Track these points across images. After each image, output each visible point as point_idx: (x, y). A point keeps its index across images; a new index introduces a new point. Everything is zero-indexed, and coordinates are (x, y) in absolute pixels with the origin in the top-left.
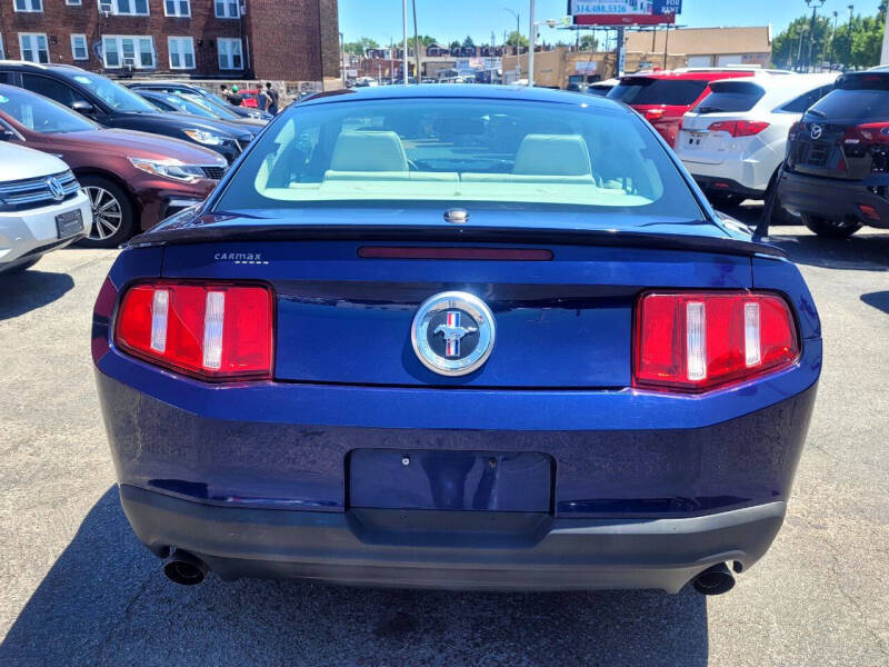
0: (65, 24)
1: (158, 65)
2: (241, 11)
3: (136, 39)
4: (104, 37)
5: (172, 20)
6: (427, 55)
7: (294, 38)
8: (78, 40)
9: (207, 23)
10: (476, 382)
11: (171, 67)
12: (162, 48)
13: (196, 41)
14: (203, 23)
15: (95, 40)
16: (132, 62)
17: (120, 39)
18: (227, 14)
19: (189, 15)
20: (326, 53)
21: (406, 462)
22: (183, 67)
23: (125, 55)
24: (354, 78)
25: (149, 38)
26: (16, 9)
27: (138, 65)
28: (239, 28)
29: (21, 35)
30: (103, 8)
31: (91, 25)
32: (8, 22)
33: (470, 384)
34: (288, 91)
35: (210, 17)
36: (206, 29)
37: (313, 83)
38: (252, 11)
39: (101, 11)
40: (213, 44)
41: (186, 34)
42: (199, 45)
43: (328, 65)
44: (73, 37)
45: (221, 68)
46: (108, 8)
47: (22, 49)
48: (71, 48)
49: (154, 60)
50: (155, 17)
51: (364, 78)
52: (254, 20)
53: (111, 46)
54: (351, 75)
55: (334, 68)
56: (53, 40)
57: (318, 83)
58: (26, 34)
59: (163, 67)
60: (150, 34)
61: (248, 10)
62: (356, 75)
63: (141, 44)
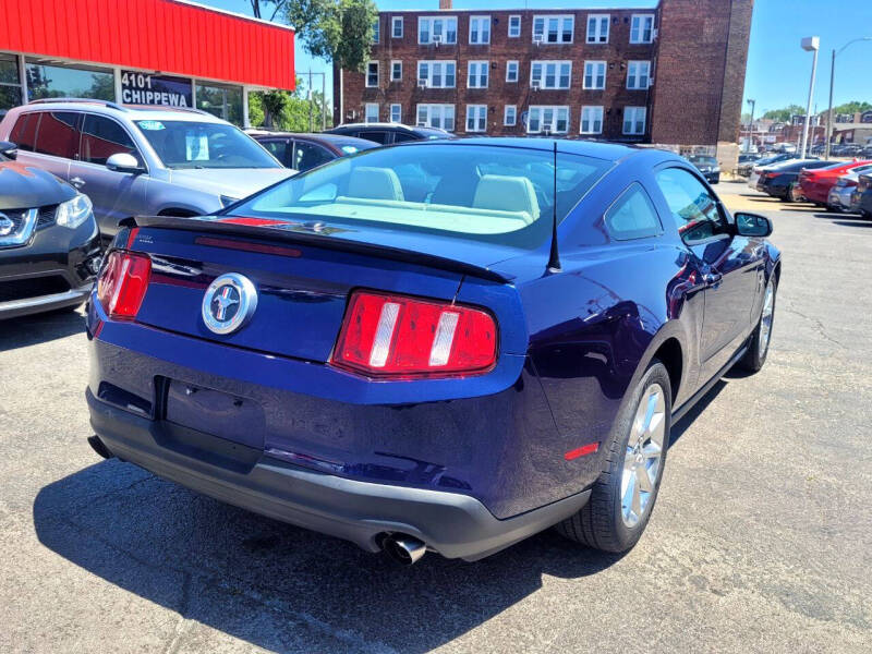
0: (502, 97)
1: (571, 129)
2: (649, 82)
3: (555, 109)
4: (531, 107)
5: (588, 92)
6: (861, 122)
7: (695, 105)
8: (510, 110)
9: (618, 94)
10: (230, 341)
11: (581, 132)
12: (576, 116)
13: (605, 110)
14: (614, 94)
15: (523, 110)
16: (549, 128)
17: (542, 109)
18: (637, 86)
19: (604, 88)
20: (724, 119)
21: (188, 392)
22: (591, 132)
23: (545, 122)
24: (771, 144)
25: (567, 107)
26: (468, 87)
27: (554, 130)
28: (645, 98)
29: (468, 106)
30: (534, 83)
31: (522, 98)
32: (462, 96)
33: (227, 341)
34: (681, 154)
35: (622, 89)
36: (616, 99)
37: (707, 147)
38: (658, 82)
39: (531, 86)
40: (620, 113)
41: (597, 104)
42: (608, 113)
43: (724, 131)
44: (507, 107)
45: (624, 133)
46: (537, 84)
47: (468, 117)
48: (503, 117)
49: (567, 126)
50: (575, 89)
51: (781, 144)
52: (658, 91)
53: (535, 114)
54: (768, 141)
55: (730, 133)
56: (492, 110)
57: (712, 147)
58: (472, 106)
59: (574, 134)
60: (568, 104)
61: (655, 82)
62: (774, 140)
63: (560, 112)
